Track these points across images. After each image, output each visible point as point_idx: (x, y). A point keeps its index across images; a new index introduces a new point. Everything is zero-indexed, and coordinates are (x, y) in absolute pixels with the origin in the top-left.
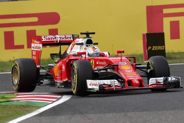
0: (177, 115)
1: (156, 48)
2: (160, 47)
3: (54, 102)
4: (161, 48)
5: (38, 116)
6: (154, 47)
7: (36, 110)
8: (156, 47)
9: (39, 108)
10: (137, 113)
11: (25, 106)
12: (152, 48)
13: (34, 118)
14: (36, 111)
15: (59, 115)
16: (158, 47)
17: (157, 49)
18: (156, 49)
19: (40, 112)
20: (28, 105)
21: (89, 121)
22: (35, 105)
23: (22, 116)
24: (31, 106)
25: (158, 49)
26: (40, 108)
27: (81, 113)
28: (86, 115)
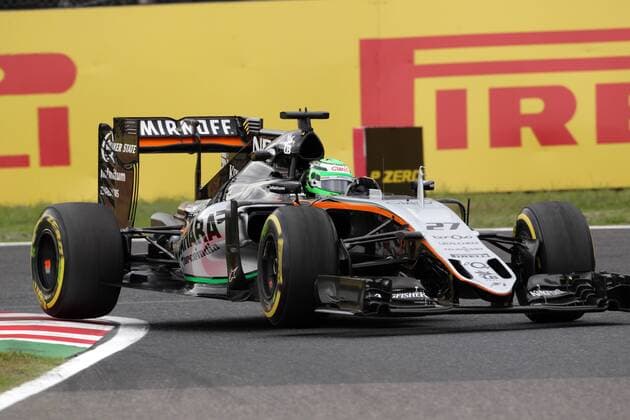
0: (530, 395)
1: (396, 176)
2: (409, 172)
3: (96, 344)
4: (411, 178)
5: (64, 390)
6: (389, 173)
7: (50, 370)
8: (397, 172)
9: (56, 362)
10: (394, 385)
11: (10, 355)
12: (383, 176)
13: (51, 394)
14: (50, 372)
15: (135, 387)
16: (401, 174)
17: (399, 181)
18: (395, 180)
19: (66, 377)
20: (18, 352)
21: (242, 408)
22: (41, 354)
23: (9, 389)
24: (28, 355)
25: (401, 179)
26: (58, 365)
27: (205, 382)
28: (224, 388)
